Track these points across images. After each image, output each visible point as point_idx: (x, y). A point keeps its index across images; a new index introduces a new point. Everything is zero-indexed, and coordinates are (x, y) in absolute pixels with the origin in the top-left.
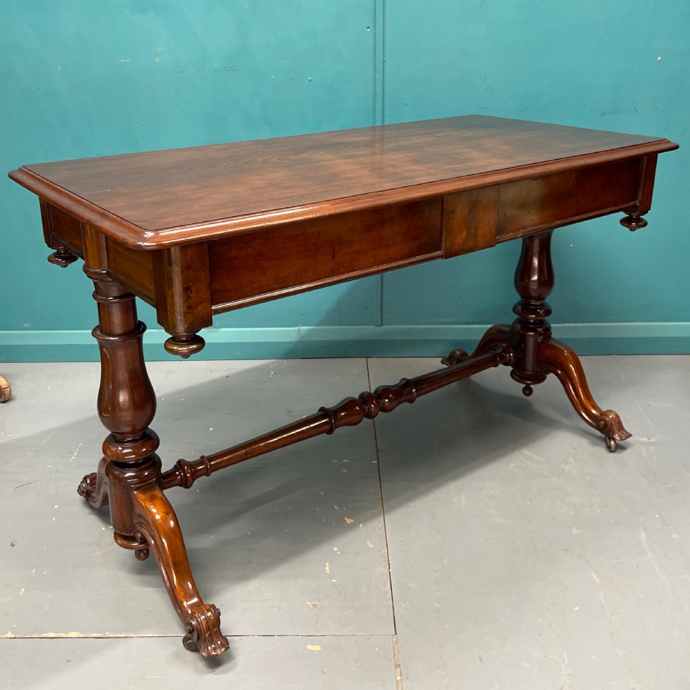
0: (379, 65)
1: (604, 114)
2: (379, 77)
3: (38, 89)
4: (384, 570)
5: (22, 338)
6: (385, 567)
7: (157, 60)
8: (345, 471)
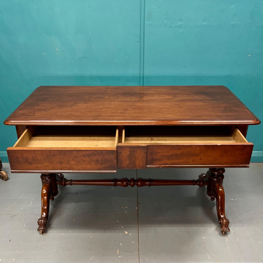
0: (142, 57)
2: (142, 61)
3: (11, 64)
4: (137, 253)
6: (137, 252)
7: (56, 54)
8: (126, 212)
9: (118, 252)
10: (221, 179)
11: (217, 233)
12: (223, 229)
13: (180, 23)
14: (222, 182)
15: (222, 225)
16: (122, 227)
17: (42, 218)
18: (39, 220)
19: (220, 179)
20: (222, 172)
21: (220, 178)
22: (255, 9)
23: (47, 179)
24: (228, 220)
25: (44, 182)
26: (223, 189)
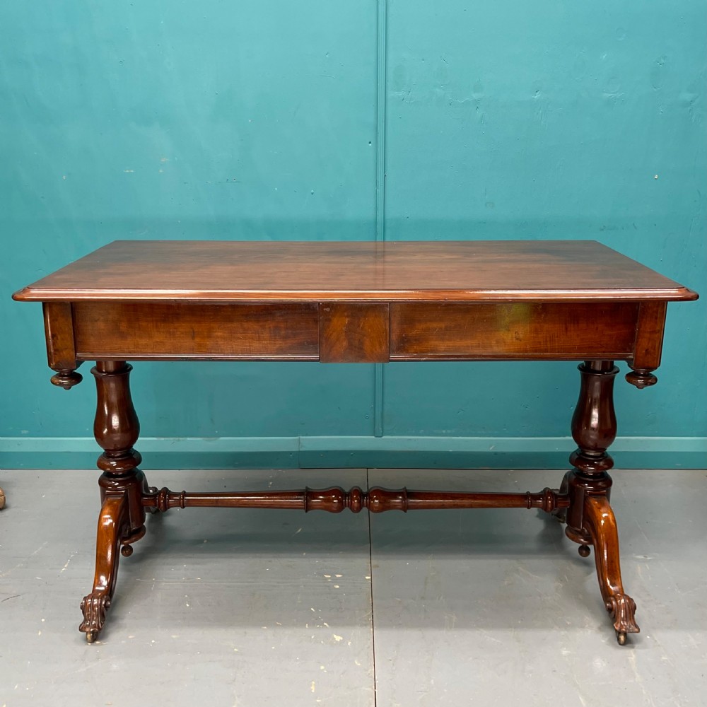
0: (381, 179)
1: (602, 230)
2: (380, 191)
3: (42, 197)
4: (370, 689)
5: (19, 445)
6: (370, 687)
7: (161, 171)
8: (337, 587)
9: (313, 688)
10: (604, 486)
11: (603, 641)
12: (619, 625)
13: (475, 96)
14: (607, 495)
15: (615, 615)
16: (325, 624)
17: (94, 595)
18: (85, 598)
19: (600, 486)
20: (606, 466)
21: (600, 484)
22: (662, 61)
23: (118, 486)
24: (632, 599)
25: (109, 494)
26: (612, 512)
